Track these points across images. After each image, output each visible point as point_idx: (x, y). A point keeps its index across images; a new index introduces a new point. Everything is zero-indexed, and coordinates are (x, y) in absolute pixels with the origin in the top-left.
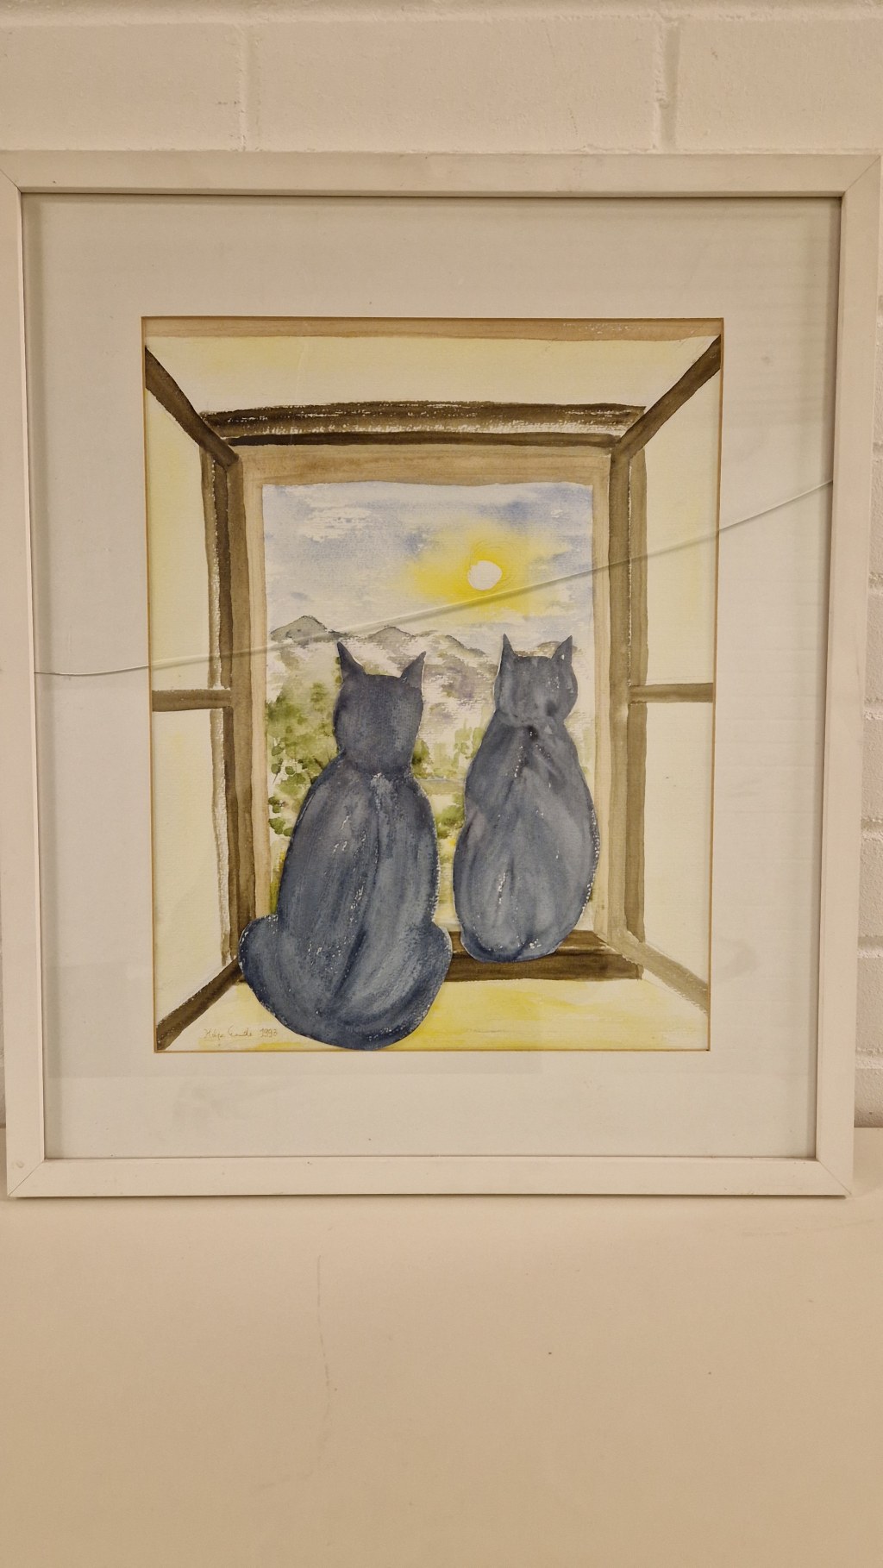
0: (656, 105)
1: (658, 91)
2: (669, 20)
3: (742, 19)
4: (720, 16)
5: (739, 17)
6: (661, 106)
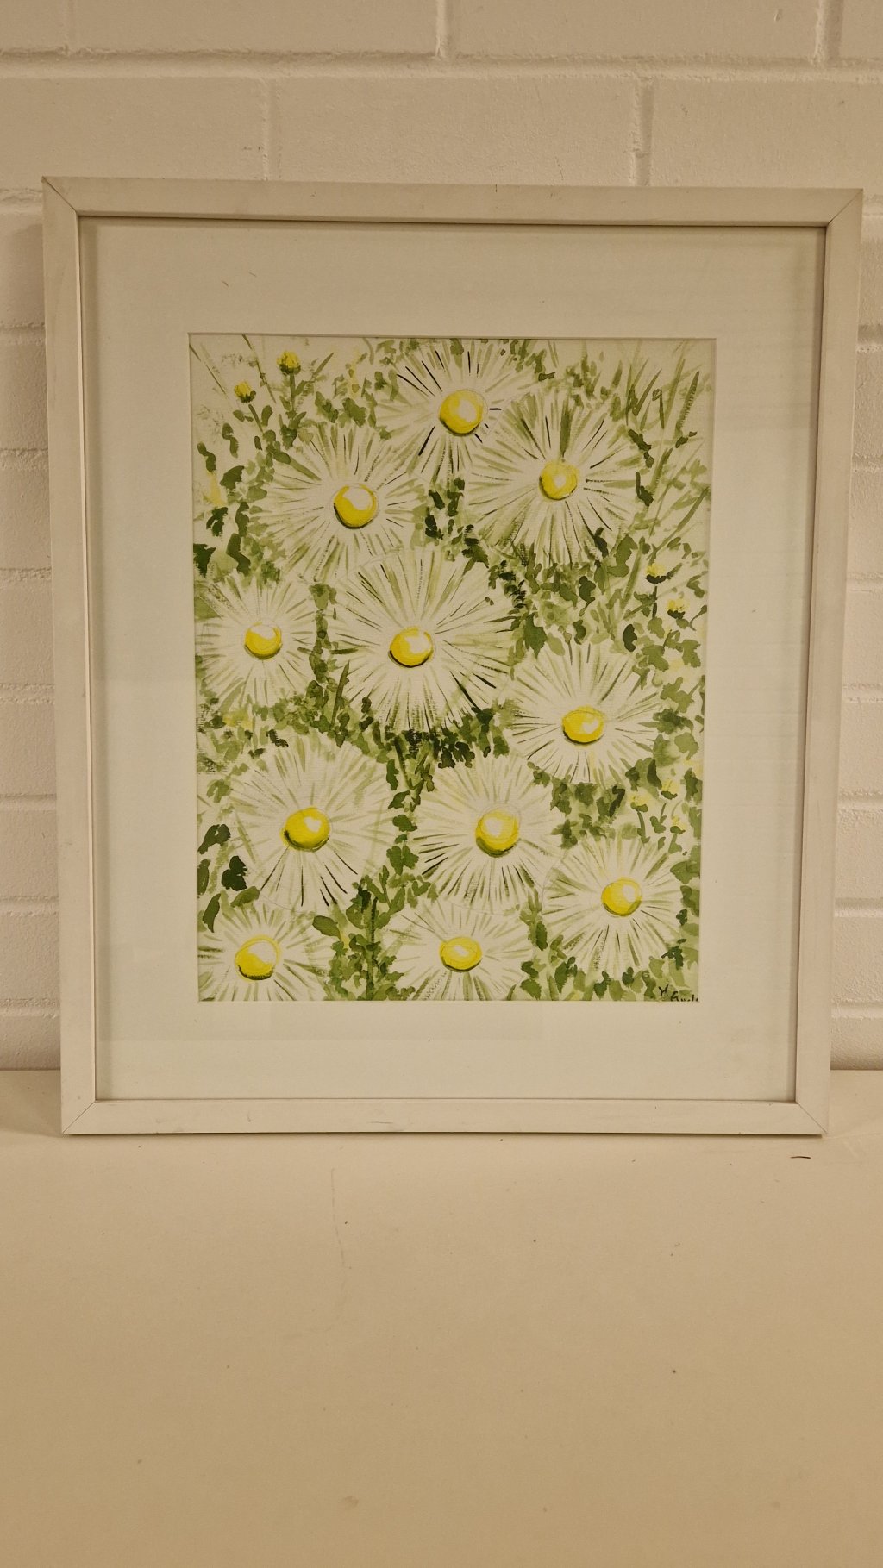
0: (633, 155)
1: (635, 142)
2: (646, 79)
3: (708, 80)
4: (690, 77)
5: (706, 78)
6: (637, 156)
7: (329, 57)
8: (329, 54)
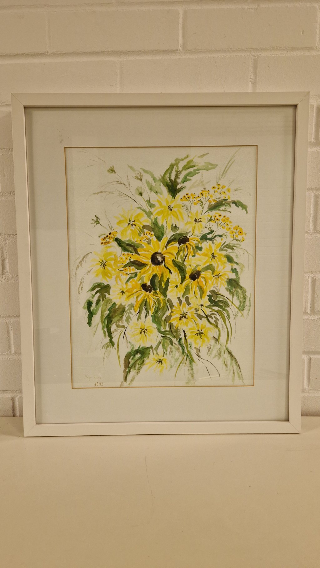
0: (250, 83)
1: (251, 79)
2: (255, 56)
3: (277, 56)
4: (271, 55)
5: (276, 55)
6: (252, 83)
7: (140, 52)
8: (140, 51)
